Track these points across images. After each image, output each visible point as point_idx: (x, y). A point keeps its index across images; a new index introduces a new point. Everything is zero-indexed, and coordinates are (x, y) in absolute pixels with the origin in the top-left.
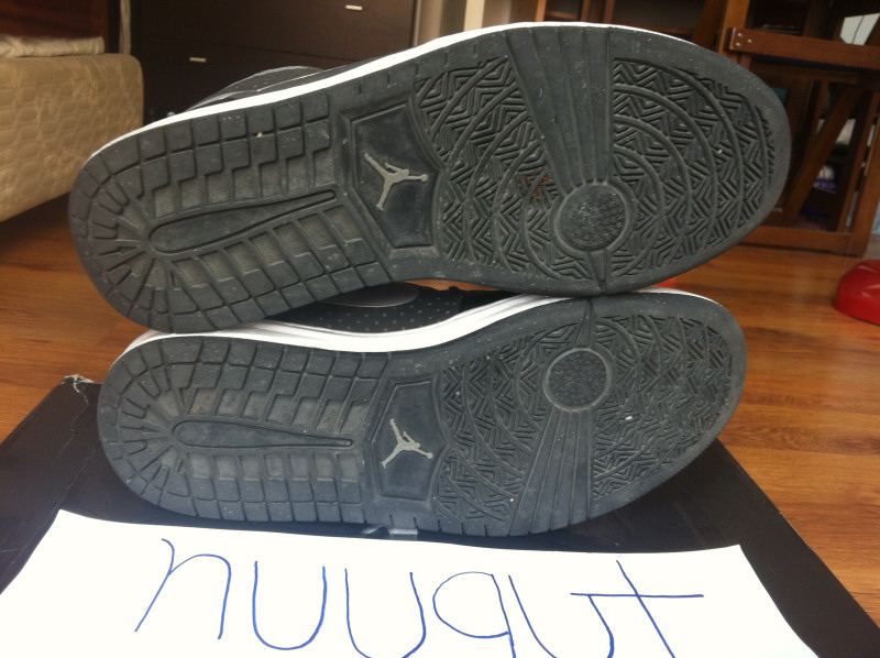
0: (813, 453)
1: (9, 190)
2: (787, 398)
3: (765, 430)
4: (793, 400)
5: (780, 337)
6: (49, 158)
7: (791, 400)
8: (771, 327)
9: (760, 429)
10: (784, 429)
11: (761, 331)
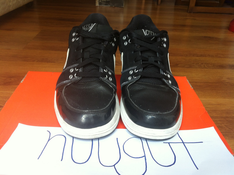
0: (212, 69)
2: (208, 55)
3: (200, 64)
4: (210, 56)
8: (209, 36)
10: (205, 63)
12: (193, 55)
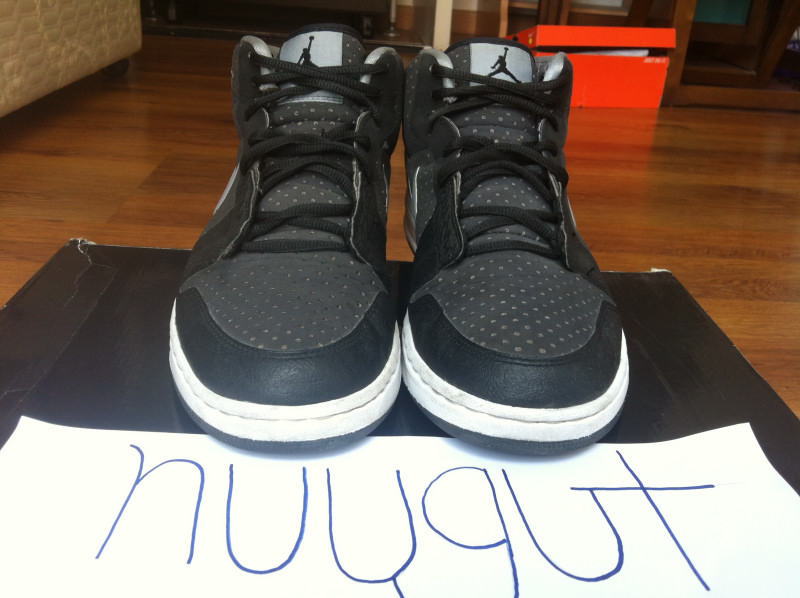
1: (17, 81)
2: (758, 252)
3: (736, 283)
4: (763, 253)
5: (752, 194)
6: (52, 49)
7: (761, 254)
8: (744, 185)
9: (731, 281)
10: (755, 281)
11: (733, 189)
12: (708, 253)
